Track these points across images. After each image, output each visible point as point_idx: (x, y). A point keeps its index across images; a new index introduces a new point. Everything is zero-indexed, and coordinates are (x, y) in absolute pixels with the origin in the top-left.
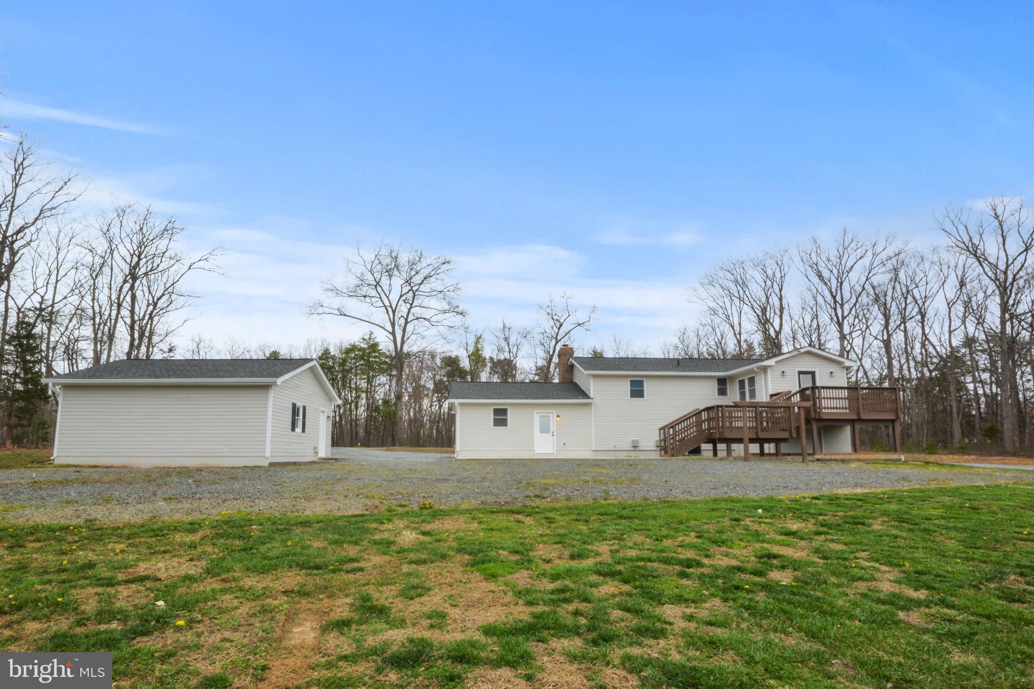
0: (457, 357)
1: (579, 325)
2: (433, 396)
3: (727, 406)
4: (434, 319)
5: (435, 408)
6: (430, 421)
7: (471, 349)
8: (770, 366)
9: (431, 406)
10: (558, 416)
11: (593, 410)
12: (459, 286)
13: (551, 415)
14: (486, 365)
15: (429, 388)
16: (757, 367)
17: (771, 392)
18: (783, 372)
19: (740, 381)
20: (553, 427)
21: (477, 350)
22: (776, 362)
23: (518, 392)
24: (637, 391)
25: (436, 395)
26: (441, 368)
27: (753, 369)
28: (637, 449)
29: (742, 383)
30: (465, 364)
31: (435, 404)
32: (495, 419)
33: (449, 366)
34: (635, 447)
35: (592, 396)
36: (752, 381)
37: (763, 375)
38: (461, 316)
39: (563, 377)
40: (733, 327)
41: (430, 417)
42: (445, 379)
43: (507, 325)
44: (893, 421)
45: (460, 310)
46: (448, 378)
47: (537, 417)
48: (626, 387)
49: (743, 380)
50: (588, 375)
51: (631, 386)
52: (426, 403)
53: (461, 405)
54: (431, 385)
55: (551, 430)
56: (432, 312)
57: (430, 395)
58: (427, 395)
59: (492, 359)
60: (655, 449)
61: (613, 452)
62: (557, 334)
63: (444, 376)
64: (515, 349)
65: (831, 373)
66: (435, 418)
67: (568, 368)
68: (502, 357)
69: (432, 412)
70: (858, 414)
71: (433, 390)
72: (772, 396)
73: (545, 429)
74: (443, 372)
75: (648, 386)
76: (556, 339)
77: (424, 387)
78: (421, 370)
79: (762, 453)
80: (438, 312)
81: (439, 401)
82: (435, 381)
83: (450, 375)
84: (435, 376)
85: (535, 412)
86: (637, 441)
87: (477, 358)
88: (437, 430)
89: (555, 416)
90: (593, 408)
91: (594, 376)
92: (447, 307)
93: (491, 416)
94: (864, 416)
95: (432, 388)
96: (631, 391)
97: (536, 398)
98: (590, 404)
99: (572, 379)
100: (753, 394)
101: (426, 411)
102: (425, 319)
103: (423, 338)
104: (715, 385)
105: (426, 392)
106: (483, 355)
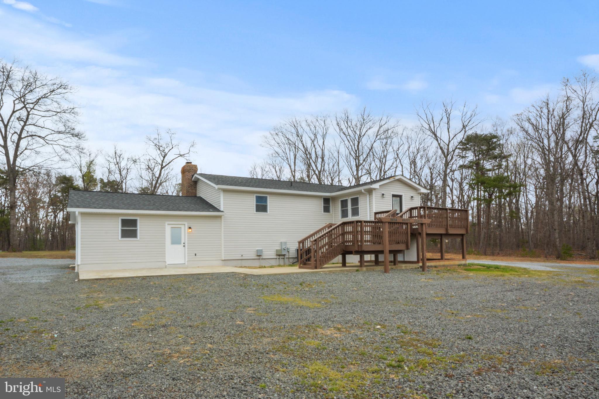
0: (71, 177)
1: (181, 156)
2: (48, 207)
3: (365, 222)
4: (49, 138)
5: (51, 218)
6: (46, 228)
7: (85, 170)
8: (375, 189)
9: (47, 216)
10: (190, 228)
11: (223, 223)
12: (75, 110)
13: (183, 227)
14: (97, 185)
15: (45, 202)
16: (365, 190)
17: (375, 211)
18: (383, 194)
19: (342, 201)
20: (184, 238)
21: (89, 172)
22: (380, 186)
23: (147, 203)
24: (262, 207)
25: (51, 207)
26: (56, 185)
27: (361, 190)
28: (261, 257)
29: (344, 204)
30: (79, 183)
31: (50, 214)
32: (123, 231)
33: (64, 183)
34: (260, 256)
35: (222, 210)
36: (355, 201)
37: (368, 196)
38: (77, 138)
39: (188, 192)
40: (290, 166)
41: (46, 224)
42: (59, 194)
43: (118, 152)
44: (462, 235)
45: (76, 132)
46: (62, 193)
47: (168, 228)
48: (252, 202)
49: (347, 200)
50: (219, 189)
51: (257, 201)
52: (42, 214)
53: (82, 214)
54: (47, 200)
55: (183, 242)
56: (47, 132)
57: (46, 207)
58: (43, 207)
59: (102, 180)
60: (275, 257)
61: (240, 261)
62: (163, 161)
63: (59, 192)
64: (125, 171)
65: (412, 197)
66: (50, 226)
67: (192, 183)
68: (112, 178)
69: (48, 221)
70: (447, 230)
71: (48, 203)
72: (376, 213)
73: (176, 241)
74: (58, 188)
75: (271, 202)
76: (162, 165)
77: (40, 200)
78: (37, 185)
79: (377, 262)
80: (53, 132)
81: (54, 212)
82: (50, 196)
83: (64, 191)
84: (50, 191)
85: (167, 223)
86: (261, 251)
87: (89, 178)
88: (53, 236)
89: (187, 227)
90: (223, 220)
91: (225, 191)
92: (62, 129)
93: (119, 227)
94: (451, 231)
95: (47, 201)
96: (257, 206)
97: (168, 209)
98: (220, 217)
99: (196, 194)
100: (355, 212)
101: (41, 220)
102: (39, 137)
103: (37, 153)
104: (321, 204)
105: (42, 205)
106: (94, 177)
